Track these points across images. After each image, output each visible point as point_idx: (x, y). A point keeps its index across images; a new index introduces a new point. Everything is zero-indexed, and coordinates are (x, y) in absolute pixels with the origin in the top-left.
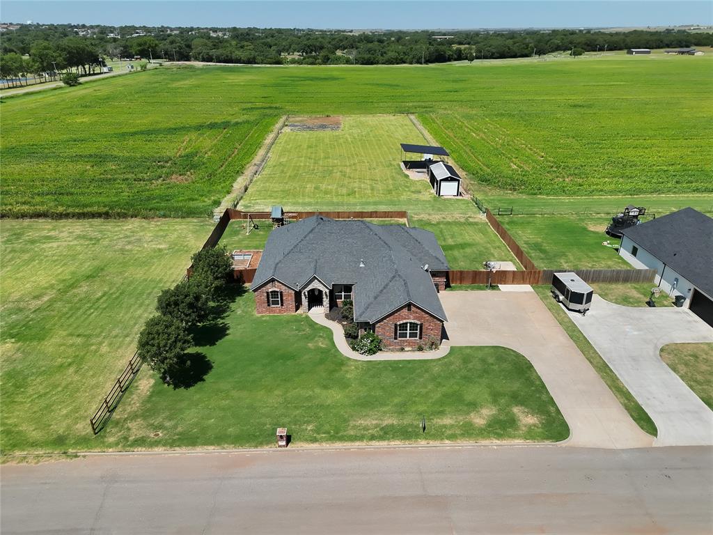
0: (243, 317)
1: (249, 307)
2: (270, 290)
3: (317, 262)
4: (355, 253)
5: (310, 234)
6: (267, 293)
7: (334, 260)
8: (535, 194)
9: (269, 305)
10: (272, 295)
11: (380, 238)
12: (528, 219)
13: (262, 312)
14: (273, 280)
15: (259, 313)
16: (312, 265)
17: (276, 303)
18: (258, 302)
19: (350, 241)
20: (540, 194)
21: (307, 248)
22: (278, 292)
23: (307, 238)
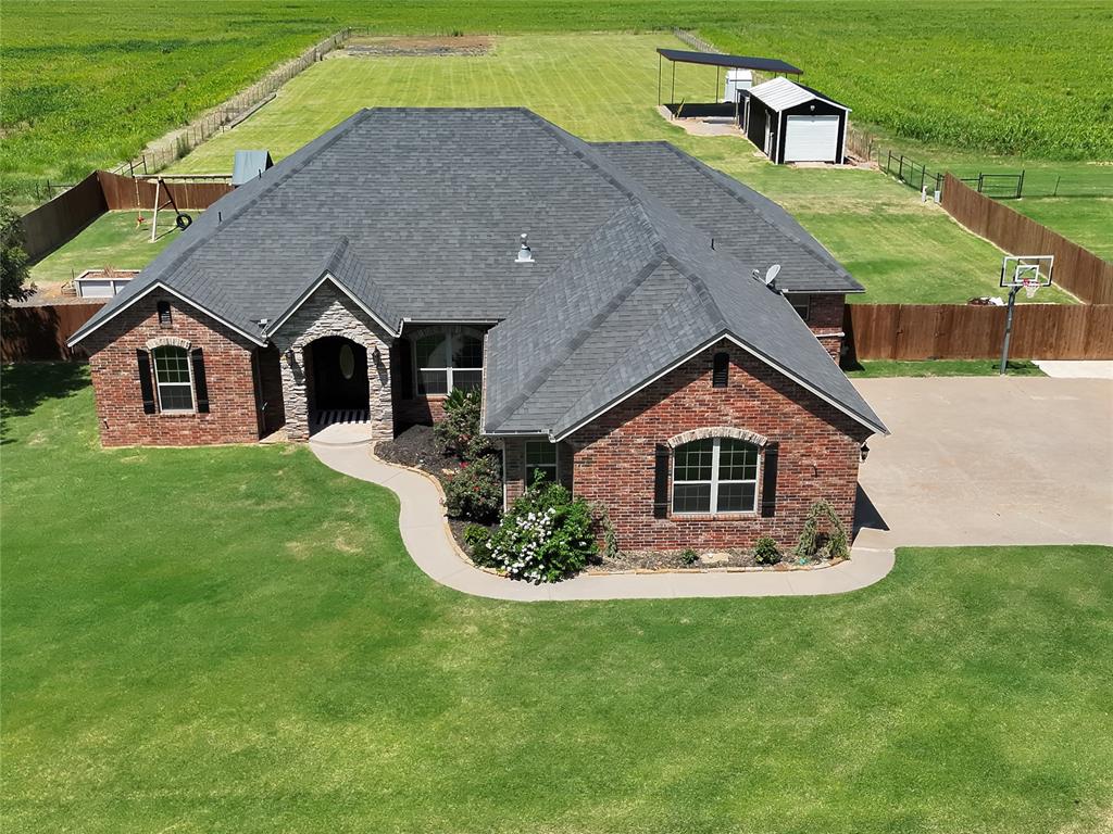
0: (46, 454)
1: (81, 427)
2: (152, 344)
3: (346, 243)
4: (497, 216)
5: (328, 154)
6: (141, 354)
7: (417, 237)
8: (1076, 159)
9: (150, 409)
10: (161, 365)
11: (595, 167)
12: (1077, 208)
13: (123, 438)
14: (159, 303)
15: (112, 440)
16: (328, 255)
17: (177, 399)
18: (108, 395)
19: (480, 175)
20: (1093, 156)
21: (314, 196)
22: (182, 352)
23: (317, 165)
